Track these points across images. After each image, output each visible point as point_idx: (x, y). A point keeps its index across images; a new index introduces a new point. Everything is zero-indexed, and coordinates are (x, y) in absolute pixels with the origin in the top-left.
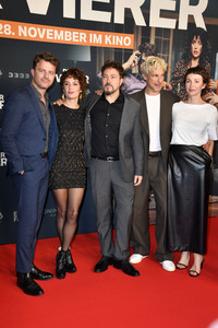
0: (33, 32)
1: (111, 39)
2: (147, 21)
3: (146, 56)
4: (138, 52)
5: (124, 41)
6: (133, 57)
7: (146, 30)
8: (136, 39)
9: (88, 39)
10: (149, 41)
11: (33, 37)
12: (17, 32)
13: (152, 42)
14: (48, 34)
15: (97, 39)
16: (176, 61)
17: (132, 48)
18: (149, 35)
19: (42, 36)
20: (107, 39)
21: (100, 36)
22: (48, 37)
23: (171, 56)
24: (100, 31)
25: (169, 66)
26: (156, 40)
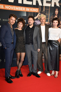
0: (9, 7)
1: (32, 10)
2: (42, 4)
4: (40, 13)
5: (36, 10)
7: (42, 7)
9: (25, 9)
10: (43, 10)
11: (10, 9)
12: (5, 8)
13: (44, 10)
14: (14, 8)
15: (28, 9)
16: (51, 16)
17: (38, 12)
19: (12, 9)
20: (31, 9)
21: (29, 9)
22: (14, 9)
23: (49, 15)
24: (29, 7)
25: (49, 17)
26: (45, 10)
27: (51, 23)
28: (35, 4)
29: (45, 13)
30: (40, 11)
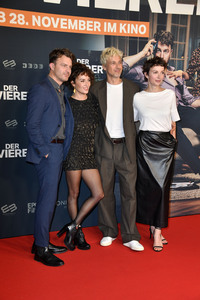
0: (46, 22)
1: (126, 28)
2: (163, 7)
3: (162, 44)
4: (153, 40)
5: (140, 29)
6: (149, 46)
7: (163, 17)
8: (152, 27)
9: (102, 28)
10: (165, 29)
11: (47, 27)
12: (31, 22)
13: (169, 29)
14: (62, 24)
15: (111, 27)
16: (193, 49)
17: (147, 36)
18: (165, 23)
19: (55, 26)
20: (122, 27)
21: (115, 25)
22: (62, 27)
23: (188, 44)
24: (115, 19)
25: (186, 54)
26: (173, 27)
27: (193, 75)
28: (135, 7)
29: (173, 39)
30: (155, 32)
